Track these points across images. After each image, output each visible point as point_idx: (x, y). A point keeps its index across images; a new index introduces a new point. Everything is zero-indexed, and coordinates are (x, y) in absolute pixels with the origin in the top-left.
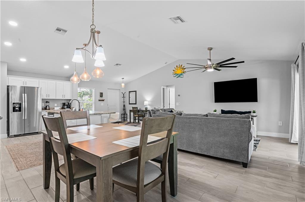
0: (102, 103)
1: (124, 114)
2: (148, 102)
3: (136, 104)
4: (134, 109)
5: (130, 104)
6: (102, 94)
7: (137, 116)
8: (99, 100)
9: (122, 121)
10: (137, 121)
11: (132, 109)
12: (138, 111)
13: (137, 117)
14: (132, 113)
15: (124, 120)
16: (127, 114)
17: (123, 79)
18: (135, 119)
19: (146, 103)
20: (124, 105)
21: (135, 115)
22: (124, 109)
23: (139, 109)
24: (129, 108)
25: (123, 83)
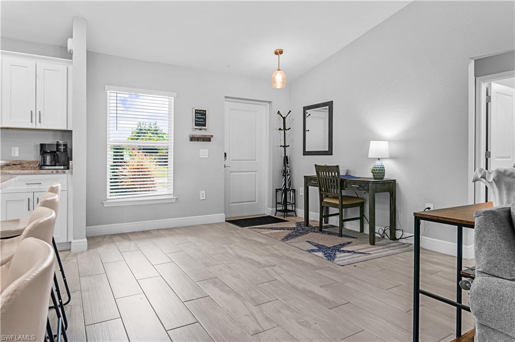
0: (203, 149)
1: (285, 191)
2: (386, 142)
3: (329, 152)
4: (322, 174)
5: (305, 153)
6: (205, 115)
7: (337, 202)
8: (193, 139)
9: (279, 216)
10: (334, 221)
11: (315, 174)
12: (342, 181)
13: (335, 206)
14: (314, 191)
15: (286, 211)
16: (294, 191)
17: (281, 52)
18: (325, 214)
19: (377, 148)
20: (286, 159)
21: (327, 196)
22: (285, 173)
23: (342, 173)
24: (304, 167)
25: (279, 70)
